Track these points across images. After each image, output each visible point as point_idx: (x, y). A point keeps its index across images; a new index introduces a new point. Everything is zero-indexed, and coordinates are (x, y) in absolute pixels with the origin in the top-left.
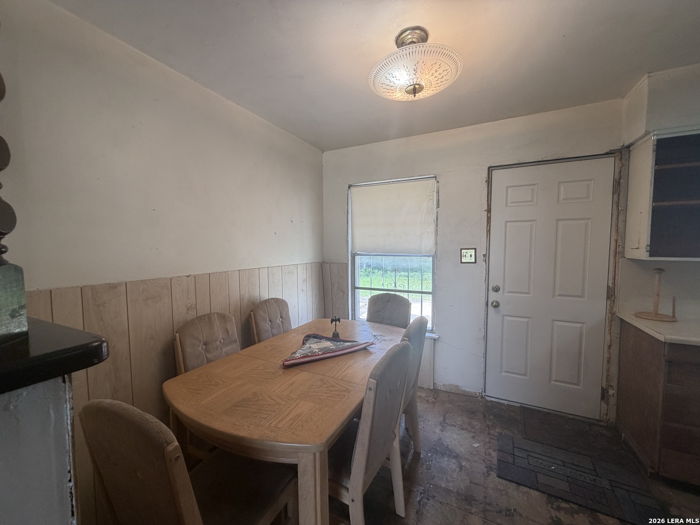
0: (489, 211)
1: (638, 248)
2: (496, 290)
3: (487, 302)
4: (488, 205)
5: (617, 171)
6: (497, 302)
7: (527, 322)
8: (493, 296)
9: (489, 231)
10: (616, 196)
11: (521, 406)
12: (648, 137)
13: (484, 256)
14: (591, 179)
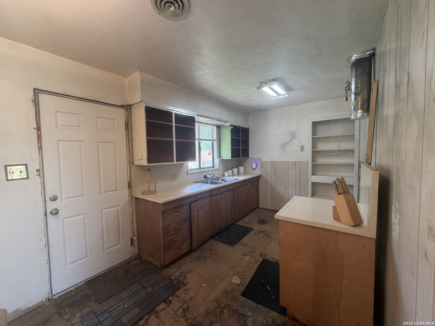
0: (39, 129)
1: (142, 160)
2: (54, 199)
3: (46, 212)
4: (37, 124)
5: (126, 117)
6: (56, 210)
7: (84, 217)
8: (51, 206)
9: (40, 148)
10: (127, 131)
11: (86, 283)
12: (141, 103)
13: (38, 171)
14: (115, 119)
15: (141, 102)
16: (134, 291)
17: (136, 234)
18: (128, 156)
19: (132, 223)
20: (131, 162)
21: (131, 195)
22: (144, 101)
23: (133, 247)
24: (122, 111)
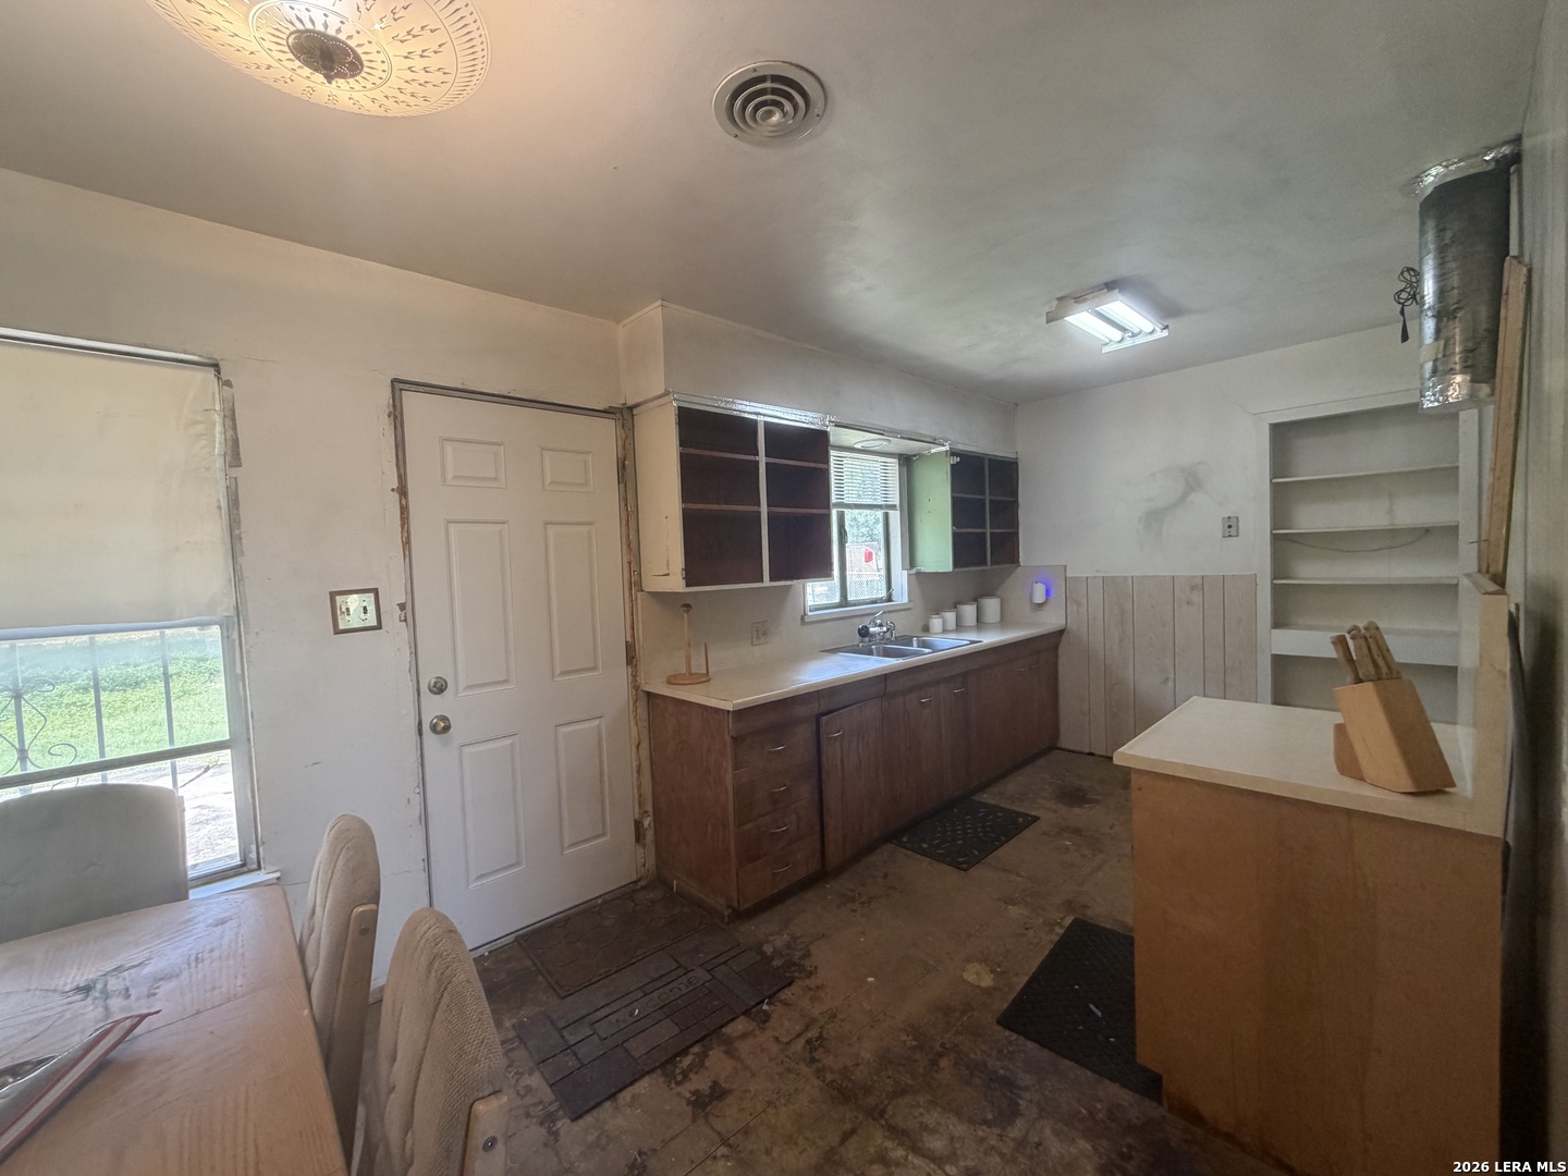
0: (402, 491)
1: (668, 575)
2: (439, 688)
3: (420, 724)
4: (399, 477)
5: (620, 443)
6: (444, 718)
7: (512, 744)
8: (433, 707)
9: (407, 543)
10: (622, 486)
11: (516, 940)
12: (666, 399)
13: (402, 607)
14: (588, 453)
15: (667, 393)
16: (657, 975)
17: (649, 808)
18: (626, 565)
19: (638, 771)
20: (634, 581)
21: (636, 688)
22: (674, 393)
23: (641, 850)
24: (607, 429)
